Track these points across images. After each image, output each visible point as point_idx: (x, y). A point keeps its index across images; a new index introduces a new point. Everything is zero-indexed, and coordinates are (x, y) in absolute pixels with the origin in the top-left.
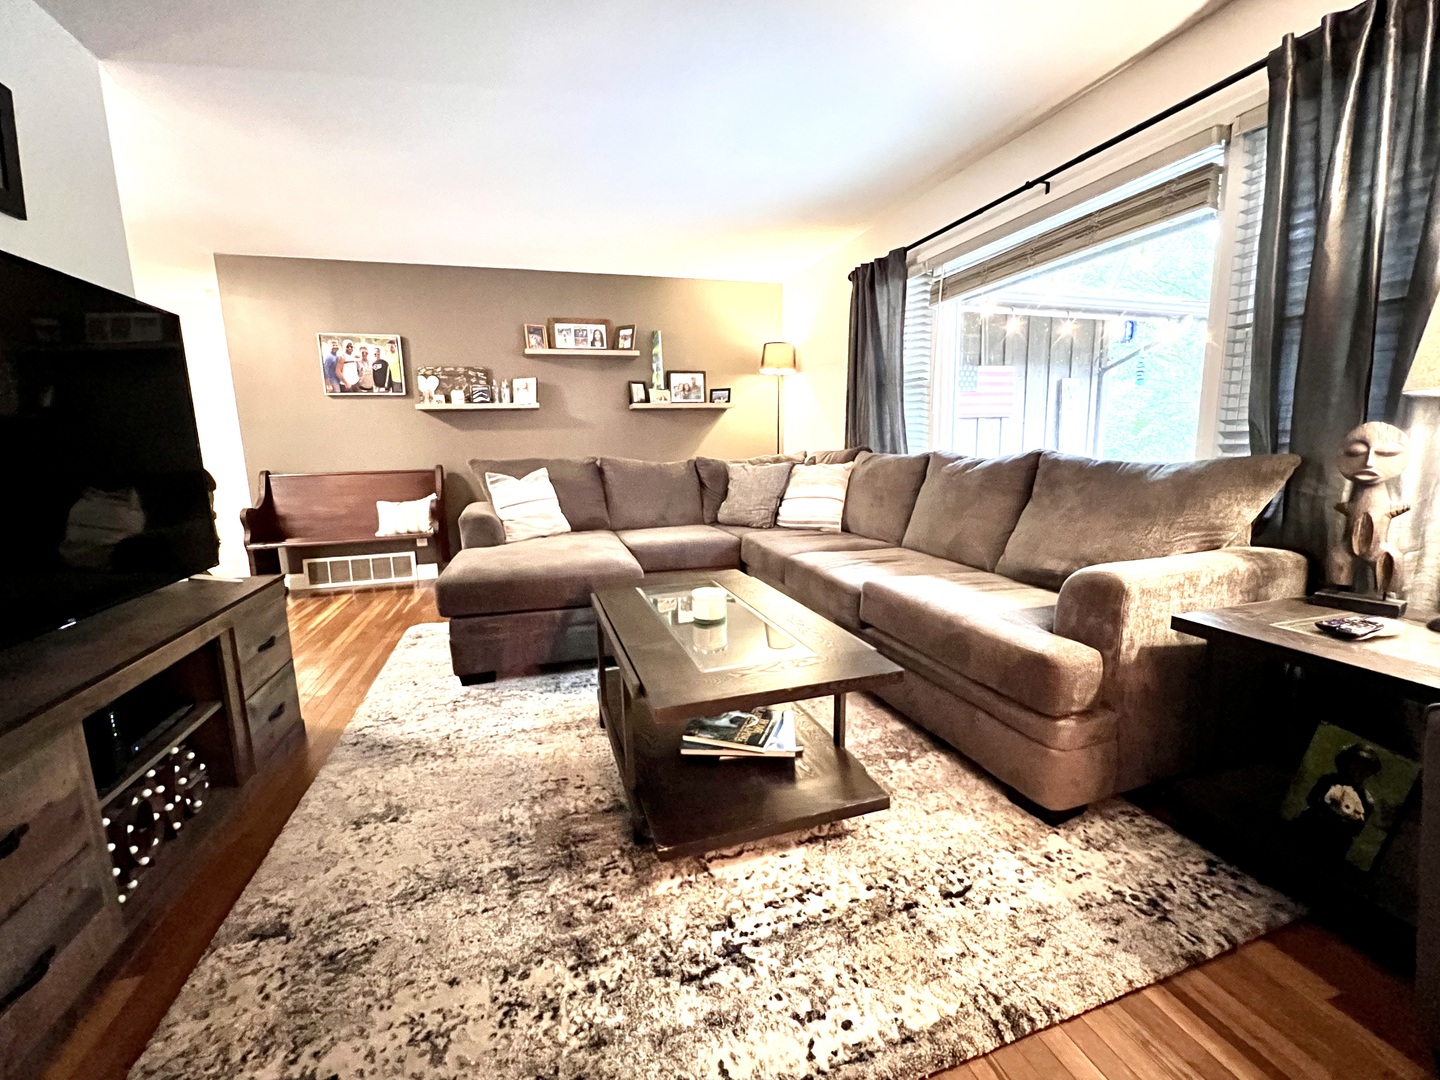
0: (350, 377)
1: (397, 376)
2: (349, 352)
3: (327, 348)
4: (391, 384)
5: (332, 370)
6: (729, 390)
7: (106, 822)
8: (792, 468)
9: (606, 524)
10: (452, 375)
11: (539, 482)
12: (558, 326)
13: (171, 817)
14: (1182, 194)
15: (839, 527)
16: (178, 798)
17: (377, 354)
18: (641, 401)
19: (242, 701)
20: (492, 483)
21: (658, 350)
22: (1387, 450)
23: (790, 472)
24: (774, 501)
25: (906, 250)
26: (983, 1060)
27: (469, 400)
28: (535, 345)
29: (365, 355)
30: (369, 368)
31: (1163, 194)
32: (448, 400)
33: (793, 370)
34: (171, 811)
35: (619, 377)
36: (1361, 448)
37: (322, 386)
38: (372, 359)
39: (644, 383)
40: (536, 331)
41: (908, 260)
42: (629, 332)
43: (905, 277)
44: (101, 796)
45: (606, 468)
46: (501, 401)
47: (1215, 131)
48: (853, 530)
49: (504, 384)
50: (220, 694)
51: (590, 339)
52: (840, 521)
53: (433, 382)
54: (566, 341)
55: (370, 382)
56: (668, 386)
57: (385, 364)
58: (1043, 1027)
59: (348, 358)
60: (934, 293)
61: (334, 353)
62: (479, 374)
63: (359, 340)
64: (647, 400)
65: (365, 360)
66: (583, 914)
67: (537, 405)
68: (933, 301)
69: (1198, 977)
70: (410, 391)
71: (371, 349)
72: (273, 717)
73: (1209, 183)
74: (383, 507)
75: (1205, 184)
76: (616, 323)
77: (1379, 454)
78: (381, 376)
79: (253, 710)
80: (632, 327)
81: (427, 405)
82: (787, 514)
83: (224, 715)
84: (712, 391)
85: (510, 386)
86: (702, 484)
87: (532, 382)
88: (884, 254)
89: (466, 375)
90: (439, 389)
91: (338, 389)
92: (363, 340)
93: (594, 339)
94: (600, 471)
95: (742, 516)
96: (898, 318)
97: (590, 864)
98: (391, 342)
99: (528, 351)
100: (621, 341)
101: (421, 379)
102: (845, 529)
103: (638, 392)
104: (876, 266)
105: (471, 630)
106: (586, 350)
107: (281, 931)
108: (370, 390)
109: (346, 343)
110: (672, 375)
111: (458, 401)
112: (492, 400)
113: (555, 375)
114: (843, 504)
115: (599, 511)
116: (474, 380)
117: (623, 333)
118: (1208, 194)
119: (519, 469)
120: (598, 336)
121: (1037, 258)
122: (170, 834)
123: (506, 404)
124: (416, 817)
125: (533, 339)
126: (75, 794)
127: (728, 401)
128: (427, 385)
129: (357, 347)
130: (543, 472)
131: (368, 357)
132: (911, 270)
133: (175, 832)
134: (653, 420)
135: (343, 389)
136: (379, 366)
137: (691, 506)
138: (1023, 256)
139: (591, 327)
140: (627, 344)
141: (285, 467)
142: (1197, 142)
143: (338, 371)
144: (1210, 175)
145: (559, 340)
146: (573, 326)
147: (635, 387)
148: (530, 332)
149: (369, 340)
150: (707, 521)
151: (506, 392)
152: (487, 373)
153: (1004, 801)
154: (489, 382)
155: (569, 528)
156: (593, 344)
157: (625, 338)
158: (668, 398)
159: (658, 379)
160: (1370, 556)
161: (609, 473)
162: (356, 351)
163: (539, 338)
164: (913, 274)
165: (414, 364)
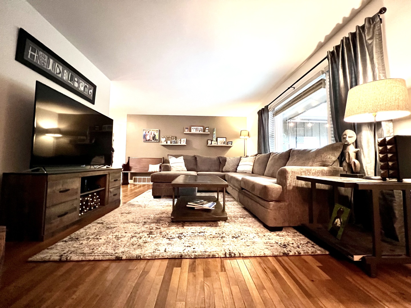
0: (148, 138)
1: (157, 138)
2: (148, 133)
3: (144, 132)
4: (156, 139)
5: (145, 136)
6: (232, 142)
7: (81, 199)
8: (241, 158)
9: (195, 170)
10: (168, 138)
11: (181, 159)
12: (192, 127)
13: (92, 206)
14: (317, 86)
15: (251, 172)
16: (94, 203)
17: (154, 133)
18: (210, 144)
19: (109, 189)
20: (170, 158)
21: (215, 132)
22: (350, 136)
23: (240, 159)
24: (236, 166)
25: (268, 106)
26: (220, 259)
27: (171, 143)
28: (186, 131)
29: (151, 133)
30: (152, 136)
31: (314, 86)
32: (167, 143)
33: (248, 137)
34: (92, 205)
35: (206, 138)
36: (345, 136)
37: (142, 140)
38: (153, 134)
39: (211, 140)
40: (187, 128)
41: (268, 109)
42: (208, 128)
43: (268, 112)
44: (81, 193)
45: (197, 157)
46: (178, 143)
47: (321, 72)
48: (254, 172)
49: (179, 140)
50: (105, 186)
51: (199, 130)
52: (251, 171)
53: (164, 139)
54: (193, 131)
55: (152, 139)
56: (217, 141)
57: (155, 135)
58: (237, 256)
59: (148, 134)
60: (274, 115)
61: (145, 133)
62: (174, 138)
63: (150, 130)
64: (211, 144)
65: (151, 134)
66: (154, 228)
67: (186, 144)
68: (274, 117)
69: (286, 258)
70: (159, 141)
71: (153, 132)
72: (114, 195)
73: (322, 83)
74: (150, 166)
75: (321, 83)
76: (205, 126)
77: (349, 137)
78: (154, 138)
79: (110, 192)
80: (209, 127)
81: (162, 144)
82: (239, 169)
83: (105, 190)
84: (228, 142)
85: (180, 140)
86: (220, 162)
87: (185, 139)
88: (264, 107)
89: (171, 138)
90: (165, 141)
91: (145, 140)
92: (151, 130)
93: (200, 130)
94: (196, 158)
95: (227, 169)
96: (267, 121)
97: (161, 223)
98: (157, 131)
99: (185, 132)
100: (206, 130)
101: (162, 138)
102: (252, 173)
103: (209, 142)
104: (262, 110)
105: (157, 185)
106: (198, 132)
107: (102, 223)
108: (152, 141)
109: (148, 131)
110: (218, 138)
111: (169, 143)
112: (176, 143)
113: (191, 138)
114: (252, 167)
115: (195, 167)
116: (173, 139)
117: (207, 129)
118: (322, 86)
119: (177, 156)
120: (201, 129)
121: (293, 104)
122: (90, 209)
123: (179, 144)
124: (132, 214)
125: (186, 130)
126: (77, 189)
127: (232, 144)
128: (163, 140)
129: (150, 132)
130: (182, 157)
131: (152, 134)
132: (269, 110)
133: (91, 209)
134: (212, 148)
135: (146, 140)
136: (154, 136)
137: (217, 168)
138: (290, 104)
139: (199, 128)
140: (207, 131)
141: (132, 157)
142: (318, 75)
143: (146, 137)
144: (322, 81)
145: (192, 130)
146: (195, 127)
147: (209, 141)
148: (186, 129)
149: (153, 130)
150: (220, 171)
151: (179, 142)
152: (176, 137)
153: (262, 226)
154: (176, 139)
155: (187, 170)
156: (200, 131)
157: (207, 130)
158: (216, 143)
159: (215, 139)
160: (351, 163)
161: (198, 159)
162: (150, 133)
163: (188, 130)
164: (270, 111)
165: (161, 135)
